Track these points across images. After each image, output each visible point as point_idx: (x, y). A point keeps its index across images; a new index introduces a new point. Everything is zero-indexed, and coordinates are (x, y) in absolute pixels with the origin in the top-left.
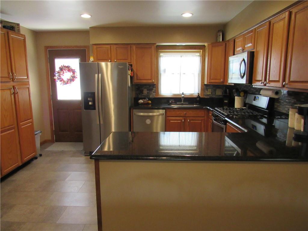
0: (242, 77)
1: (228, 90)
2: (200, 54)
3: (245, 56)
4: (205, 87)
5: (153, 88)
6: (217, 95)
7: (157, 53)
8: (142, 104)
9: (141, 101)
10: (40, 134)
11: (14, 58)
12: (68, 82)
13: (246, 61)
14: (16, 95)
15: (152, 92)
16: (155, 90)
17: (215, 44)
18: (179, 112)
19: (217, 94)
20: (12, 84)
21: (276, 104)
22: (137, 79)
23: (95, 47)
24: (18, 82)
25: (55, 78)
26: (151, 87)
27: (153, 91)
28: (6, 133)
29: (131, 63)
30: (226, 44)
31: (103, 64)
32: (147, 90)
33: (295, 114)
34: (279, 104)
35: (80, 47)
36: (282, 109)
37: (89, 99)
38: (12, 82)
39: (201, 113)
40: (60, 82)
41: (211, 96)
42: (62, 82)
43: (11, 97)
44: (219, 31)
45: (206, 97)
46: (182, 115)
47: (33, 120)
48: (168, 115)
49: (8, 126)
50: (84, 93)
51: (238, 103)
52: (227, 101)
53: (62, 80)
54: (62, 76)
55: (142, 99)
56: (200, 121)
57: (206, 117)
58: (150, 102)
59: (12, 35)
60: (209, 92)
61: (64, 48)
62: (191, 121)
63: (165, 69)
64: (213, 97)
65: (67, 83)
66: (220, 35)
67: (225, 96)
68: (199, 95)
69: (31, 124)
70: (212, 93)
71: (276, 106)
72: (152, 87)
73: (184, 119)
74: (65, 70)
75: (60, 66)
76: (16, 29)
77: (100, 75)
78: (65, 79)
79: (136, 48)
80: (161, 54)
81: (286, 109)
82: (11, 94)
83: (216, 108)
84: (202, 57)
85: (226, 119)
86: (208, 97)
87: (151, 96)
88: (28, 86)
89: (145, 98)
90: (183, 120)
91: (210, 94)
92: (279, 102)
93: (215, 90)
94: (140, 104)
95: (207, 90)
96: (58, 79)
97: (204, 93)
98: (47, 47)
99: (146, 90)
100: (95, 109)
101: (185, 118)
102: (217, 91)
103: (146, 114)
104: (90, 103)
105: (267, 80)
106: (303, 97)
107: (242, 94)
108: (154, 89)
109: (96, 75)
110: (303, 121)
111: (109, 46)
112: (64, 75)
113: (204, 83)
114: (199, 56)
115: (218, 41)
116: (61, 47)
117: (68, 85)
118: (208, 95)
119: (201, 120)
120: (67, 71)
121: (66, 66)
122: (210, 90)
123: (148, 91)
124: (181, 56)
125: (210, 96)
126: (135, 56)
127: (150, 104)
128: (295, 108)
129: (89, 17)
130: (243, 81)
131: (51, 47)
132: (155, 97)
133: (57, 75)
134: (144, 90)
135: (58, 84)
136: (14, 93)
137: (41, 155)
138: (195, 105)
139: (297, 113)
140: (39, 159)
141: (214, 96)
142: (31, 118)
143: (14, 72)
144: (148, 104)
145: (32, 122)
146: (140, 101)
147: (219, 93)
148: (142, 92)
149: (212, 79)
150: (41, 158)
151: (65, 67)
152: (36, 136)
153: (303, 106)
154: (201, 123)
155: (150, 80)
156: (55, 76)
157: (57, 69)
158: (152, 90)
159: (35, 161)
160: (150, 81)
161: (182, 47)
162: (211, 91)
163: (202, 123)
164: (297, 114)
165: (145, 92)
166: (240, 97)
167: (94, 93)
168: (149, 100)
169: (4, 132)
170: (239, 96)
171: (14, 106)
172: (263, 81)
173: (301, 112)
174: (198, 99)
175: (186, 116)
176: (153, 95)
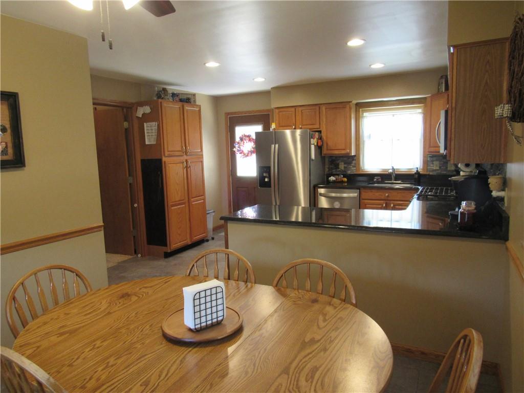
0: (440, 144)
4: (429, 159)
5: (353, 160)
6: (449, 171)
7: (358, 112)
8: (334, 182)
9: (332, 178)
10: (213, 214)
11: (188, 133)
12: (248, 154)
14: (189, 170)
15: (351, 166)
16: (355, 163)
17: (436, 96)
19: (449, 169)
20: (185, 157)
22: (327, 150)
23: (277, 111)
24: (190, 155)
25: (234, 149)
26: (349, 160)
27: (353, 164)
28: (176, 207)
29: (320, 128)
31: (288, 132)
32: (345, 164)
35: (263, 111)
37: (265, 175)
38: (185, 156)
40: (240, 155)
41: (439, 171)
42: (242, 154)
43: (183, 170)
44: (441, 77)
45: (431, 173)
46: (383, 198)
47: (205, 197)
48: (363, 197)
49: (180, 201)
50: (259, 167)
53: (242, 152)
54: (241, 147)
55: (333, 175)
58: (345, 179)
59: (188, 108)
60: (435, 166)
61: (255, 112)
62: (397, 207)
63: (370, 135)
64: (442, 172)
65: (247, 156)
66: (442, 83)
68: (417, 171)
69: (202, 201)
70: (440, 167)
72: (351, 160)
73: (386, 204)
74: (246, 140)
75: (241, 136)
76: (192, 100)
77: (277, 146)
78: (246, 151)
79: (326, 109)
80: (365, 114)
82: (183, 168)
86: (434, 173)
87: (349, 172)
88: (201, 160)
89: (338, 175)
90: (384, 205)
91: (438, 168)
93: (446, 164)
94: (332, 182)
95: (433, 163)
96: (238, 151)
97: (429, 168)
98: (227, 114)
99: (343, 163)
100: (270, 186)
101: (387, 201)
103: (338, 195)
104: (266, 180)
108: (353, 162)
109: (273, 146)
111: (293, 109)
112: (245, 145)
114: (420, 113)
115: (440, 90)
116: (242, 113)
117: (248, 157)
118: (433, 171)
120: (248, 141)
121: (247, 135)
122: (436, 163)
123: (346, 165)
125: (437, 171)
126: (324, 120)
127: (345, 182)
129: (263, 80)
131: (232, 113)
132: (354, 173)
133: (237, 146)
134: (340, 163)
135: (239, 157)
136: (187, 167)
137: (213, 239)
140: (210, 242)
141: (445, 173)
142: (204, 194)
143: (187, 145)
144: (342, 182)
145: (204, 199)
146: (330, 178)
147: (452, 167)
148: (337, 166)
149: (432, 147)
150: (214, 241)
151: (245, 136)
152: (208, 216)
155: (344, 149)
156: (235, 147)
157: (237, 139)
158: (350, 163)
159: (206, 244)
160: (343, 152)
162: (438, 165)
165: (342, 166)
167: (269, 168)
168: (344, 177)
169: (175, 206)
171: (186, 181)
174: (417, 176)
175: (389, 199)
176: (352, 171)
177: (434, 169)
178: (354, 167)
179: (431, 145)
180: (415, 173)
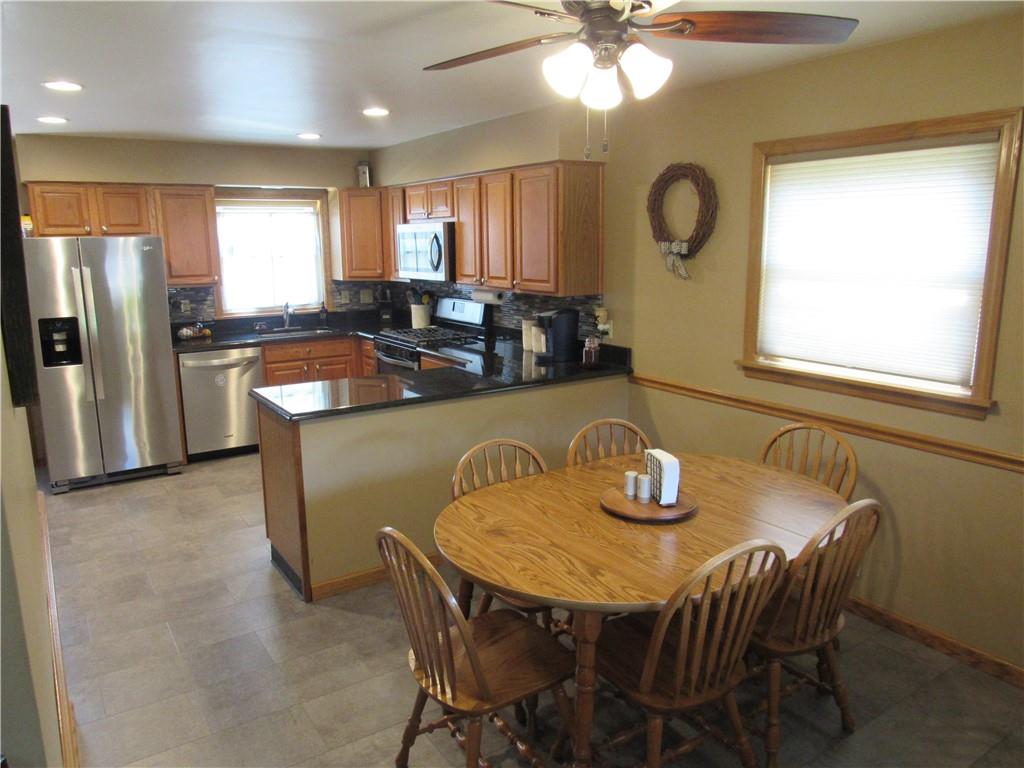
0: (436, 268)
1: (388, 292)
2: (315, 209)
3: (438, 228)
4: (334, 287)
5: (208, 294)
6: (363, 304)
9: (186, 332)
13: (442, 242)
15: (205, 307)
16: (213, 301)
17: (352, 191)
18: (295, 350)
19: (361, 302)
21: (497, 316)
23: (36, 189)
26: (199, 295)
27: (208, 302)
30: (381, 193)
32: (191, 302)
33: (531, 329)
34: (500, 315)
36: (508, 322)
37: (56, 337)
39: (342, 347)
41: (349, 306)
44: (360, 163)
45: (339, 310)
46: (302, 356)
48: (268, 359)
50: (40, 321)
51: (418, 317)
52: (388, 317)
56: (343, 366)
57: (353, 356)
58: (208, 332)
60: (344, 299)
62: (324, 368)
64: (353, 308)
66: (364, 173)
67: (383, 306)
68: (323, 307)
70: (351, 300)
71: (496, 319)
72: (203, 294)
73: (308, 365)
77: (87, 271)
79: (162, 195)
81: (515, 322)
83: (381, 333)
84: (323, 216)
85: (418, 349)
86: (343, 309)
87: (201, 318)
89: (193, 324)
90: (306, 368)
91: (348, 302)
92: (500, 311)
93: (358, 293)
95: (340, 294)
97: (335, 301)
99: (187, 301)
101: (309, 362)
102: (362, 296)
103: (226, 361)
104: (58, 348)
105: (486, 275)
106: (538, 300)
107: (425, 299)
108: (209, 298)
109: (77, 271)
110: (543, 338)
113: (331, 276)
114: (313, 213)
115: (362, 184)
118: (341, 305)
119: (346, 363)
122: (345, 294)
123: (194, 305)
124: (271, 214)
125: (347, 306)
126: (160, 217)
127: (209, 337)
128: (532, 319)
130: (440, 276)
132: (216, 318)
138: (319, 332)
139: (534, 325)
141: (356, 307)
144: (204, 337)
146: (182, 332)
147: (366, 298)
149: (357, 270)
153: (542, 315)
154: (346, 368)
155: (208, 275)
158: (201, 301)
160: (205, 280)
161: (271, 192)
162: (348, 296)
163: (348, 368)
164: (534, 329)
165: (186, 307)
166: (421, 306)
167: (71, 321)
170: (419, 302)
172: (478, 278)
173: (541, 323)
174: (325, 315)
175: (312, 356)
176: (208, 314)
177: (343, 302)
178: (212, 306)
179: (354, 267)
180: (321, 311)
